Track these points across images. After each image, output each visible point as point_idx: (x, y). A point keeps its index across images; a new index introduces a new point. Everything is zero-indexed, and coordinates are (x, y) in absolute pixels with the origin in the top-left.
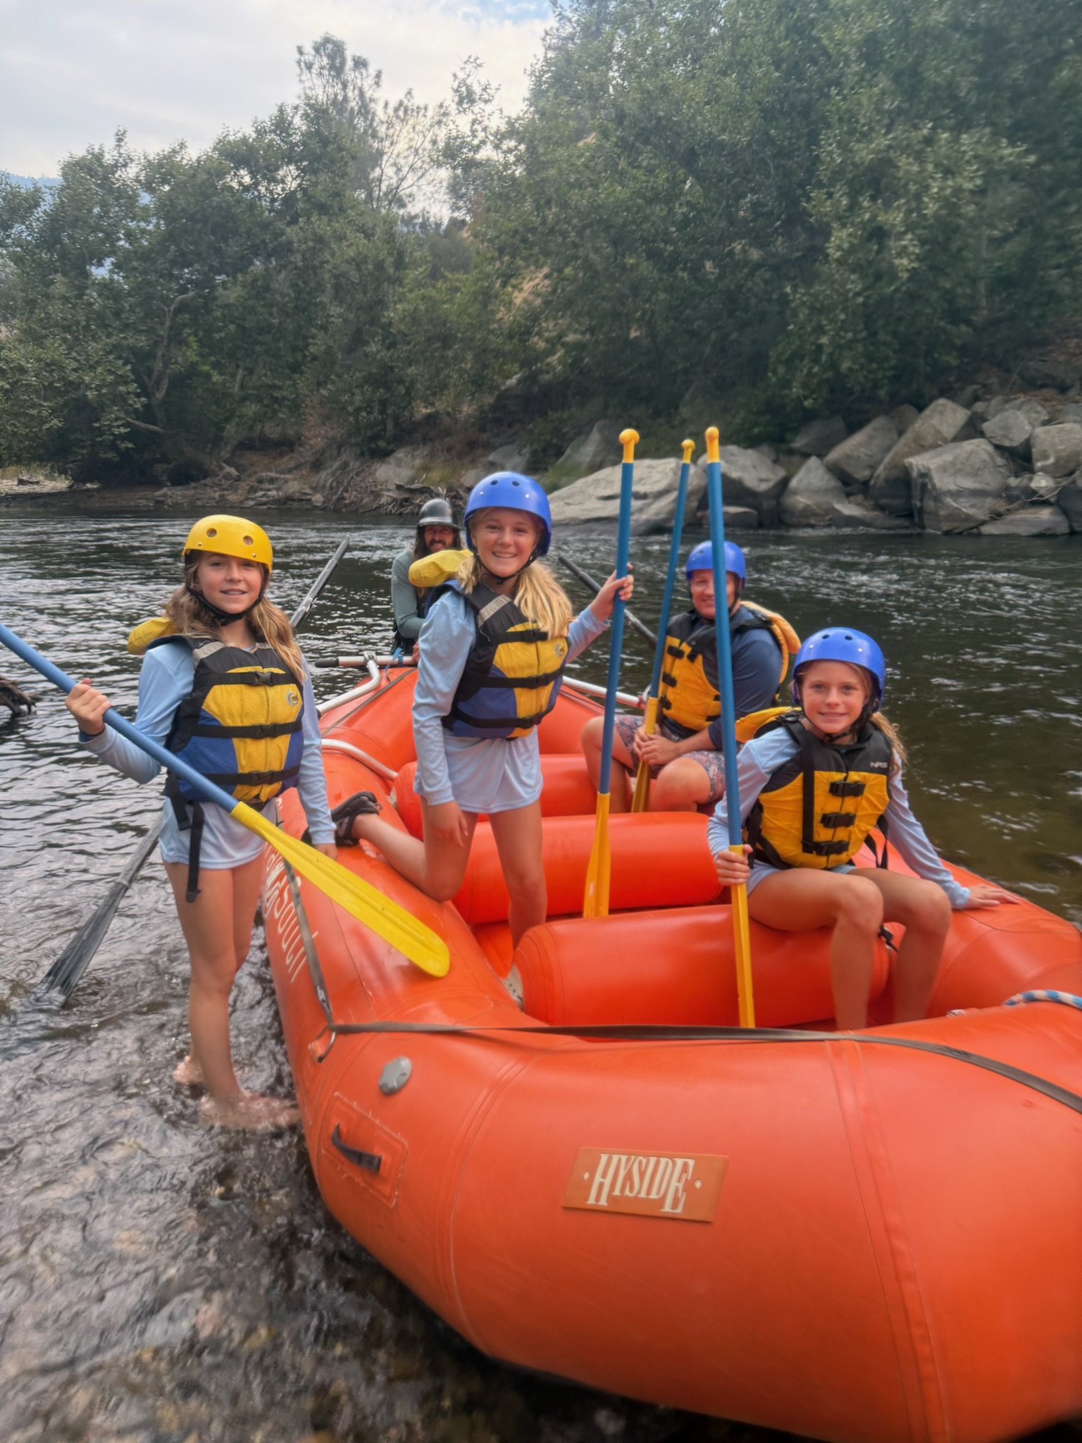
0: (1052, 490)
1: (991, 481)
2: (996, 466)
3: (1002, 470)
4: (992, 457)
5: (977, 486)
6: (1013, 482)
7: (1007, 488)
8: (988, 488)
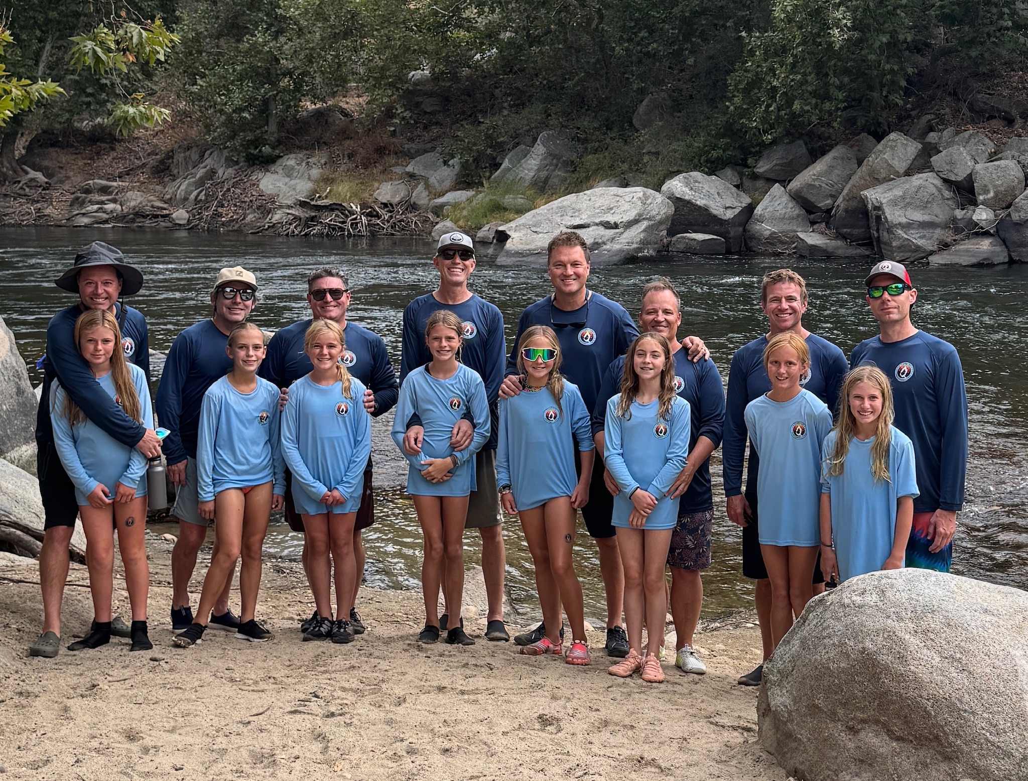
0: (991, 222)
1: (940, 213)
2: (944, 198)
3: (950, 202)
4: (940, 190)
5: (927, 218)
6: (959, 214)
7: (954, 220)
8: (937, 220)
